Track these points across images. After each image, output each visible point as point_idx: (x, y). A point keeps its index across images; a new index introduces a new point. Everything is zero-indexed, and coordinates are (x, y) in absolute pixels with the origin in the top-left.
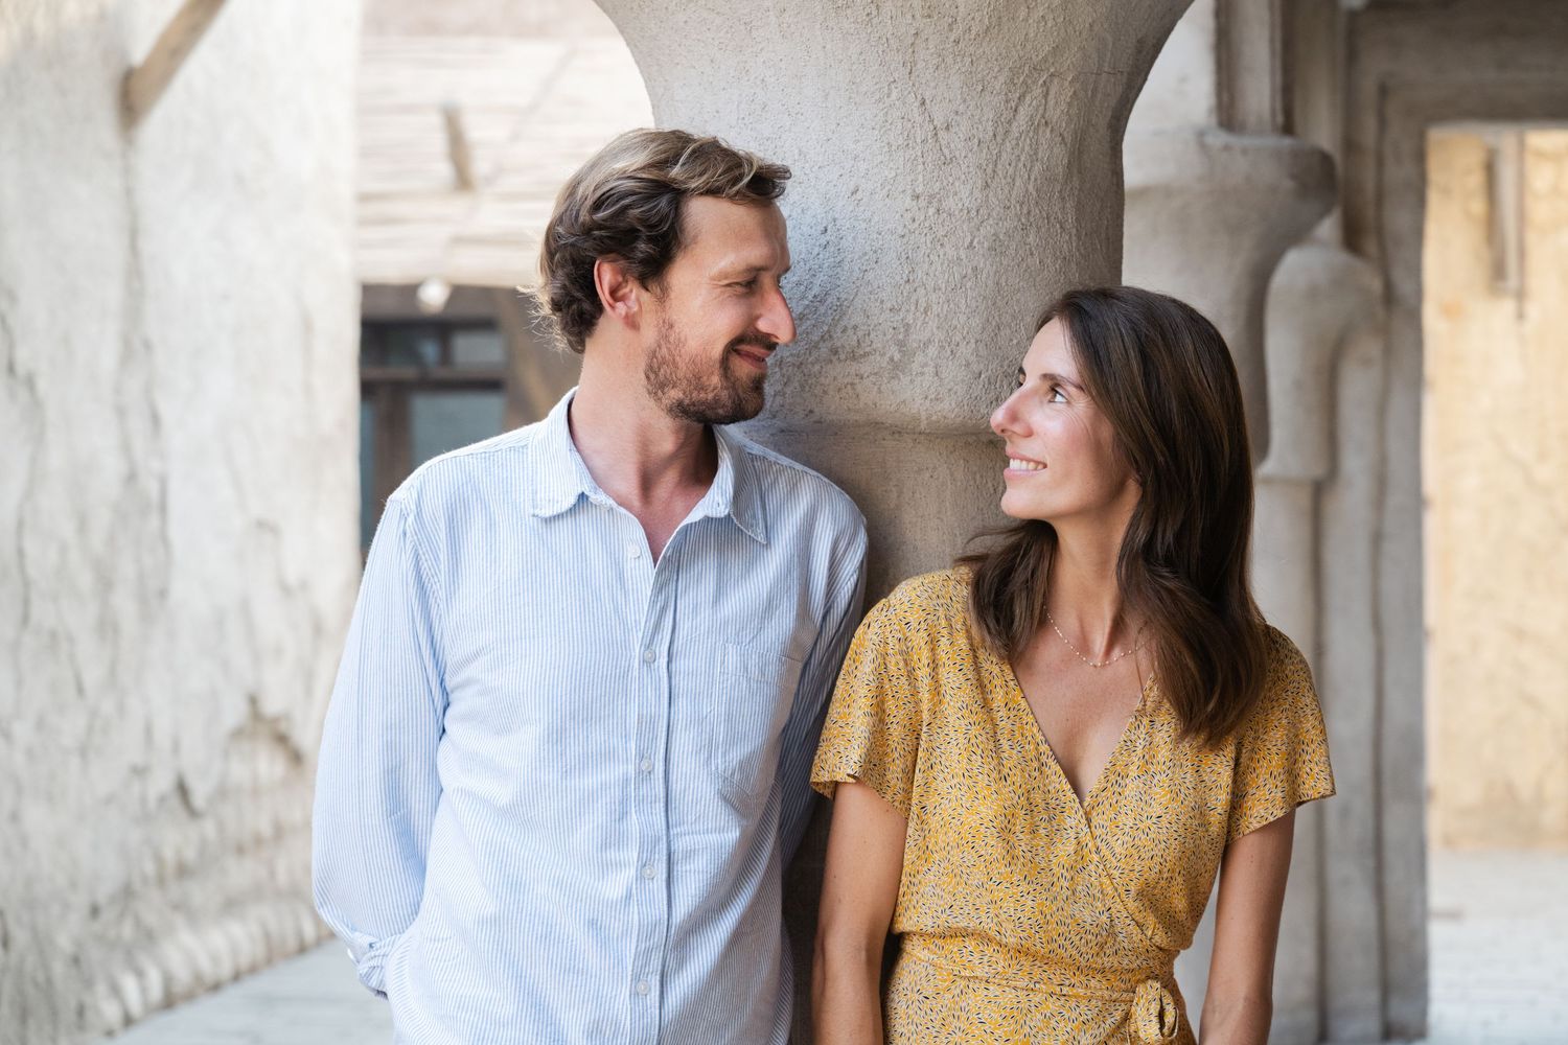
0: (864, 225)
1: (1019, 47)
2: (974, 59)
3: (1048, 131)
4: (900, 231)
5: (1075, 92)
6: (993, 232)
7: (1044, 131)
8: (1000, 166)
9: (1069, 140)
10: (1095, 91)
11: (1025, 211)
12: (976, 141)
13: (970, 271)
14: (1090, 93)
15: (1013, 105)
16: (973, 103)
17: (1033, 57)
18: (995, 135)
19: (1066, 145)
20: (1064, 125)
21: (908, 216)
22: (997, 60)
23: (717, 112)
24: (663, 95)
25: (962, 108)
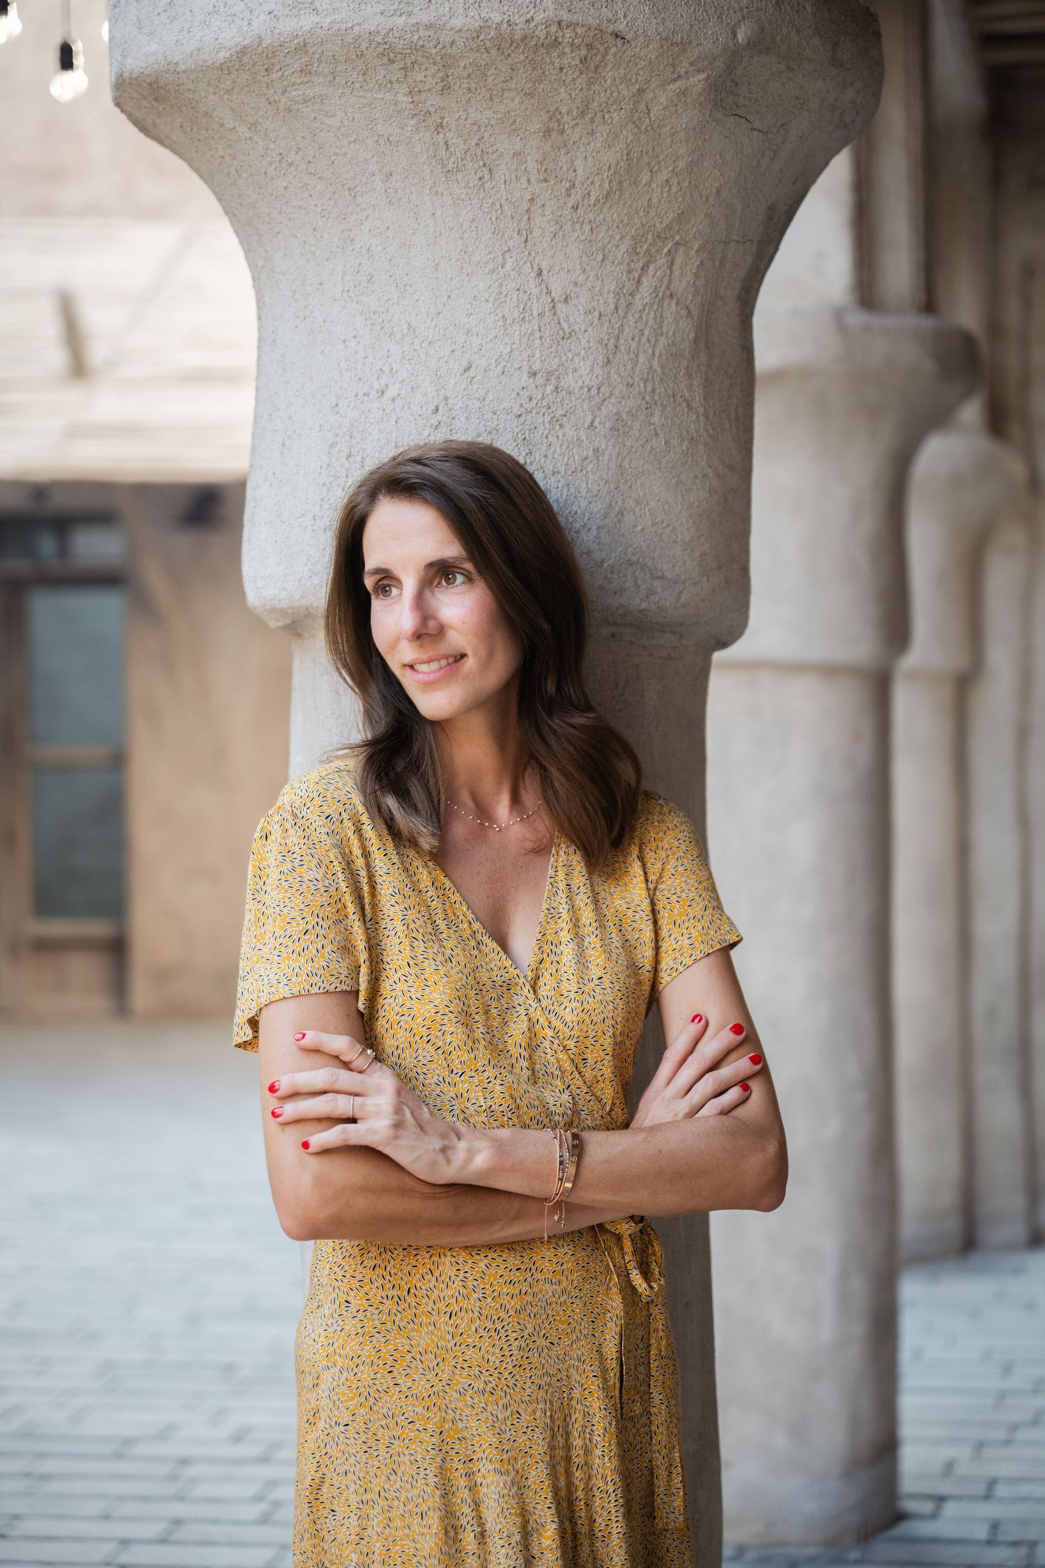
0: (478, 404)
1: (641, 214)
2: (594, 226)
3: (673, 304)
4: (517, 411)
5: (702, 263)
6: (615, 411)
7: (669, 304)
8: (622, 341)
9: (695, 312)
10: (723, 258)
11: (649, 389)
12: (597, 314)
13: (591, 453)
14: (717, 263)
15: (636, 275)
16: (593, 274)
17: (658, 225)
18: (616, 308)
19: (692, 318)
20: (690, 297)
21: (525, 394)
22: (618, 227)
23: (321, 284)
24: (263, 267)
25: (581, 279)
